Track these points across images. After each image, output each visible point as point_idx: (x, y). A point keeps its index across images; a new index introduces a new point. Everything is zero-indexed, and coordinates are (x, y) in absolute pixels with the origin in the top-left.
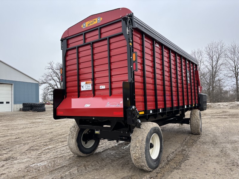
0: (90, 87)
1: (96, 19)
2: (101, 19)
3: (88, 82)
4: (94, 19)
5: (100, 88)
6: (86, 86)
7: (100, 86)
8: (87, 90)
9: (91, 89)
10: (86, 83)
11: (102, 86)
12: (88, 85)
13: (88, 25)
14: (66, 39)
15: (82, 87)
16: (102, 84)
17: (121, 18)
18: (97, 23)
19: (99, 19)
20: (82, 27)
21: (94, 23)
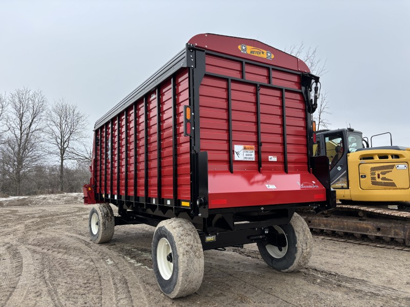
0: (251, 155)
1: (265, 52)
2: (273, 56)
3: (247, 146)
4: (262, 50)
5: (270, 160)
6: (245, 154)
7: (270, 157)
8: (246, 160)
9: (254, 160)
10: (245, 148)
11: (272, 157)
12: (247, 152)
13: (251, 52)
14: (204, 51)
15: (237, 153)
16: (273, 153)
17: (299, 71)
18: (265, 57)
19: (269, 54)
20: (240, 49)
21: (261, 55)
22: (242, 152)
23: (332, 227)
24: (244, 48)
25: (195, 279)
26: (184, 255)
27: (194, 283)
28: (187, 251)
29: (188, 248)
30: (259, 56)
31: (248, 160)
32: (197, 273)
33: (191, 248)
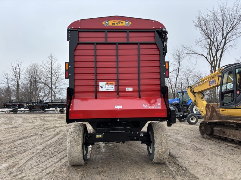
0: (112, 88)
1: (124, 22)
2: (130, 23)
3: (108, 82)
4: (121, 21)
5: (126, 90)
6: (107, 87)
7: (127, 88)
8: (108, 90)
9: (114, 90)
10: (107, 84)
11: (129, 88)
12: (109, 86)
13: (113, 24)
14: (77, 30)
15: (101, 87)
16: (129, 86)
17: (154, 29)
18: (124, 25)
19: (127, 23)
20: (104, 24)
21: (121, 24)
22: (105, 86)
23: (238, 137)
24: (107, 23)
25: (76, 157)
26: (69, 143)
27: (76, 158)
28: (71, 141)
29: (72, 140)
30: (119, 25)
31: (109, 90)
32: (76, 153)
33: (74, 140)
